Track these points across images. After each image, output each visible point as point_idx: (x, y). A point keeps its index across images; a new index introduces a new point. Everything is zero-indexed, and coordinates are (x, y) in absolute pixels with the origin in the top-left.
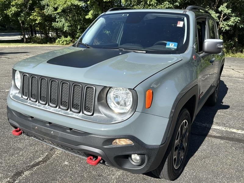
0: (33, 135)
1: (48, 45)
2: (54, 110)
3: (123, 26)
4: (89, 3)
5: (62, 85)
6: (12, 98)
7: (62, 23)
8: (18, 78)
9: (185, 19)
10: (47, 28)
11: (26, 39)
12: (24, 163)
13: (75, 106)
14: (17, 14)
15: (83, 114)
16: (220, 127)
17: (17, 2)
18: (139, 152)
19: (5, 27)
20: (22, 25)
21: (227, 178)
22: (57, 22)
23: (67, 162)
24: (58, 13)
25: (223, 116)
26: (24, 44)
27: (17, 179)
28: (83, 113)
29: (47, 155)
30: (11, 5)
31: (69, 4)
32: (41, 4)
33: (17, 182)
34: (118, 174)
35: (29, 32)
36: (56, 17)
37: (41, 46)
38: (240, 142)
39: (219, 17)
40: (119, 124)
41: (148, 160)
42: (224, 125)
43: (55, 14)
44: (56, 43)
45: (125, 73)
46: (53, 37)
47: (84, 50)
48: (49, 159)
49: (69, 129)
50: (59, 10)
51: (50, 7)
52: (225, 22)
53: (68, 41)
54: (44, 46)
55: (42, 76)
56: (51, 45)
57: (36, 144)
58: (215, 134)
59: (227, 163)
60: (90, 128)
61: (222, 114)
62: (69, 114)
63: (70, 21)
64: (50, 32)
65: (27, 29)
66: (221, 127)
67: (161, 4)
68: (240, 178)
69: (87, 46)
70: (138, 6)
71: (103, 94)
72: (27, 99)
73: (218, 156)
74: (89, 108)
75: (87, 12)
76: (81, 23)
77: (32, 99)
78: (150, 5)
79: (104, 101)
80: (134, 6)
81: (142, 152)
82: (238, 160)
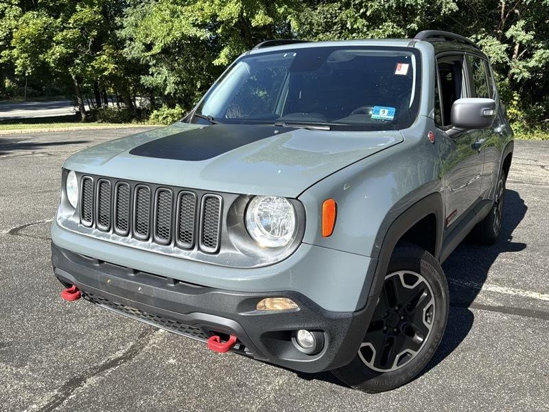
0: (103, 297)
1: (134, 125)
2: (145, 246)
3: (289, 77)
4: (219, 31)
5: (159, 195)
6: (62, 226)
7: (163, 77)
8: (72, 187)
9: (413, 58)
10: (131, 88)
11: (86, 113)
12: (87, 361)
13: (183, 236)
14: (66, 61)
15: (200, 252)
16: (502, 288)
17: (66, 35)
18: (311, 326)
19: (41, 89)
20: (76, 84)
21: (510, 389)
22: (152, 75)
23: (174, 359)
24: (153, 56)
25: (511, 264)
26: (83, 124)
27: (72, 391)
28: (199, 249)
29: (133, 347)
30: (54, 42)
31: (178, 35)
32: (116, 35)
33: (72, 396)
34: (278, 382)
35: (91, 98)
36: (150, 64)
37: (118, 127)
38: (545, 319)
39: (510, 52)
40: (269, 268)
41: (331, 342)
42: (512, 284)
43: (148, 58)
44: (150, 121)
45: (279, 171)
46: (145, 108)
47: (204, 128)
48: (136, 353)
49: (172, 281)
50: (156, 49)
51: (136, 43)
52: (520, 62)
53: (175, 115)
54: (124, 127)
55: (119, 180)
56: (140, 125)
57: (109, 325)
58: (490, 302)
59: (513, 360)
60: (212, 277)
61: (511, 261)
62: (172, 252)
63: (179, 72)
64: (137, 98)
65: (87, 91)
66: (506, 288)
67: (378, 28)
68: (538, 390)
69: (211, 120)
70: (328, 33)
71: (237, 211)
72: (91, 226)
73: (495, 347)
74: (211, 239)
75: (216, 52)
76: (204, 75)
77: (100, 226)
78: (352, 31)
79: (240, 224)
80: (318, 34)
81: (317, 325)
82: (536, 355)
